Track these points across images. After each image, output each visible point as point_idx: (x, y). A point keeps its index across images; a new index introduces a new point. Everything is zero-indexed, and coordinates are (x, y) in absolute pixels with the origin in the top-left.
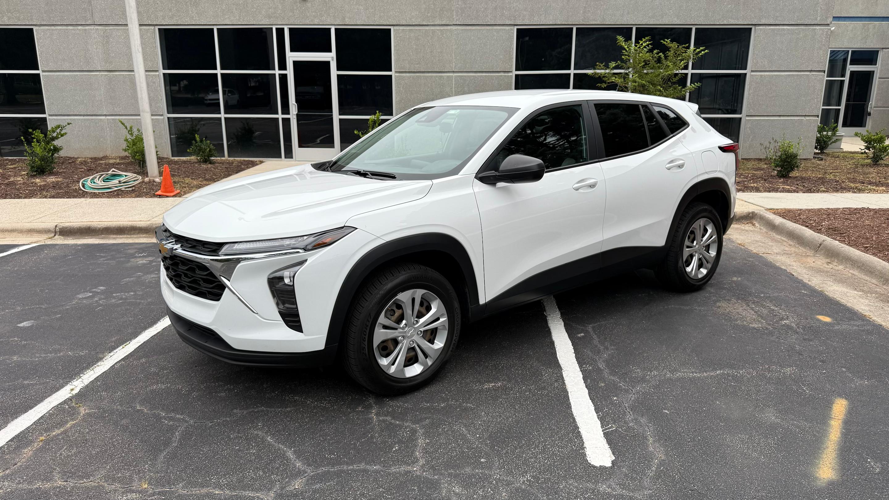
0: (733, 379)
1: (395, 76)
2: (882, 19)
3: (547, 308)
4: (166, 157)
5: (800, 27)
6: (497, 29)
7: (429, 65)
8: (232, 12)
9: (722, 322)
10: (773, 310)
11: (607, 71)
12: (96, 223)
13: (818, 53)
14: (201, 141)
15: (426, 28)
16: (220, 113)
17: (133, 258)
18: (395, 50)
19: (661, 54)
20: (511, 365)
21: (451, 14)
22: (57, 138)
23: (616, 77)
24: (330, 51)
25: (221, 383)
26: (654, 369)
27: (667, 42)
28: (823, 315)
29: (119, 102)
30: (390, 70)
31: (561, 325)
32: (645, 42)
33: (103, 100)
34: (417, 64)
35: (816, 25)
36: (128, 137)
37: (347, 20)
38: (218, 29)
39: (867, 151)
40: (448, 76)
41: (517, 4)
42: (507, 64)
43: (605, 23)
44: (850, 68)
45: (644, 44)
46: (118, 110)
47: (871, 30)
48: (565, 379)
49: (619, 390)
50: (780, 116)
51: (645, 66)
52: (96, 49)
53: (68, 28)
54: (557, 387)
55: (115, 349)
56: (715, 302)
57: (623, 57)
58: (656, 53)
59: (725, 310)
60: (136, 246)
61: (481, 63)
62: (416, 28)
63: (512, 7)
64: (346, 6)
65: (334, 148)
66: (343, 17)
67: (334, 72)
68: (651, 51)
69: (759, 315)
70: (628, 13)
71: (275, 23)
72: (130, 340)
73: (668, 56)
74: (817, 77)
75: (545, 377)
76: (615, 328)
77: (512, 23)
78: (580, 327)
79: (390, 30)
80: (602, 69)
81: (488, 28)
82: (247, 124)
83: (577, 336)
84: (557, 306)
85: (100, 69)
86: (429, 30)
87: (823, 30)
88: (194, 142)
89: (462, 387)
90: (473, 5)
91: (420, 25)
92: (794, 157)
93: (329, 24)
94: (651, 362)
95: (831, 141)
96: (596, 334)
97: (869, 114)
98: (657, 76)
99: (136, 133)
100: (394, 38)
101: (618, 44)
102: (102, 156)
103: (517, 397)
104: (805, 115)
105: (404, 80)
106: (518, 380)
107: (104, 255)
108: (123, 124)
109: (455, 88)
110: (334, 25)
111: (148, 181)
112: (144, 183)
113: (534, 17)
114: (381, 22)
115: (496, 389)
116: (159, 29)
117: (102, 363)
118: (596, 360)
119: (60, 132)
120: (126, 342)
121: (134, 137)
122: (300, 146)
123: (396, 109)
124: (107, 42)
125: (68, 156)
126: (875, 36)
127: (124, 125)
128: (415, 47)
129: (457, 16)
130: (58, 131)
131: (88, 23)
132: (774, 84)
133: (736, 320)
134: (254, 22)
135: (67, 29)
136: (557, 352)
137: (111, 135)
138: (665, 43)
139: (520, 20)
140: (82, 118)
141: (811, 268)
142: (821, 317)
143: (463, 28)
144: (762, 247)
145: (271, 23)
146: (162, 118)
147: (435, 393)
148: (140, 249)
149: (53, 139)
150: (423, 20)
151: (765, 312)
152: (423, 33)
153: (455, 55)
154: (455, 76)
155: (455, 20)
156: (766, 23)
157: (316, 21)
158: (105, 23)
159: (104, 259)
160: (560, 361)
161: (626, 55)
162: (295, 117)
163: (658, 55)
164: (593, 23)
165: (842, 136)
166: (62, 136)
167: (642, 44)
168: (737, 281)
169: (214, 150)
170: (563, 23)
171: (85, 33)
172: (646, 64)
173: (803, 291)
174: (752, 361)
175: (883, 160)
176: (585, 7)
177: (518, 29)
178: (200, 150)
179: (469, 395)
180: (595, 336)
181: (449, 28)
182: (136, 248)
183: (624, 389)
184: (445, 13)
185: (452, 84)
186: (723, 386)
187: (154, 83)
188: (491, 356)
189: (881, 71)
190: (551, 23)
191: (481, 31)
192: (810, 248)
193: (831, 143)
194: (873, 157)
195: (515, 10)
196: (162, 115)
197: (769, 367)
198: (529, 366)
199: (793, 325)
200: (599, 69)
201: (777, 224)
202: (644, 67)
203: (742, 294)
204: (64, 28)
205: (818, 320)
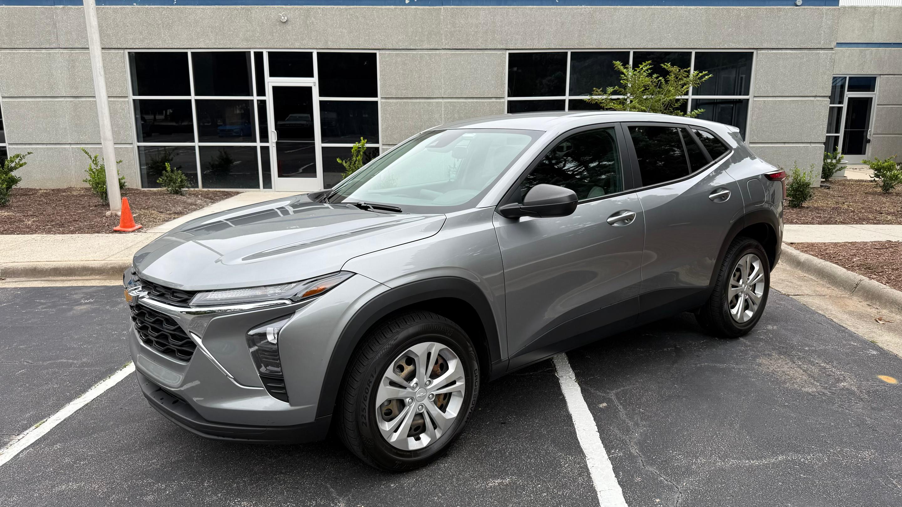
0: (801, 469)
1: (381, 102)
2: (878, 45)
3: (558, 367)
4: (135, 188)
5: (803, 52)
6: (488, 53)
7: (417, 91)
8: (207, 35)
9: (768, 385)
10: (825, 368)
11: (604, 97)
12: (44, 263)
13: (822, 78)
14: (172, 171)
15: (413, 52)
16: (194, 142)
17: (77, 305)
18: (380, 76)
19: (660, 78)
20: (520, 451)
21: (440, 37)
22: (15, 168)
23: (614, 103)
24: (312, 76)
25: (150, 480)
26: (700, 454)
27: (667, 66)
28: (884, 374)
29: (84, 130)
30: (376, 96)
31: (577, 391)
32: (645, 66)
33: (68, 128)
34: (404, 90)
35: (819, 49)
36: (92, 168)
37: (330, 43)
38: (192, 53)
39: (877, 179)
40: (437, 102)
41: (509, 27)
42: (499, 90)
43: (601, 47)
44: (848, 95)
45: (644, 68)
46: (84, 138)
47: (868, 56)
48: (591, 470)
49: (661, 487)
50: (785, 143)
51: (645, 91)
52: (61, 74)
53: (31, 51)
54: (582, 484)
55: (26, 429)
56: (755, 357)
57: (622, 82)
58: (655, 78)
59: (768, 368)
60: (85, 291)
61: (471, 89)
62: (403, 52)
63: (504, 31)
64: (329, 29)
65: (316, 177)
66: (326, 40)
67: (316, 98)
68: (650, 75)
69: (810, 376)
70: (625, 36)
71: (253, 47)
72: (49, 415)
73: (669, 81)
74: (821, 102)
75: (566, 468)
76: (643, 395)
77: (504, 47)
78: (601, 394)
79: (375, 54)
80: (599, 95)
81: (478, 52)
82: (225, 153)
83: (598, 407)
84: (569, 365)
85: (65, 95)
86: (417, 54)
87: (826, 54)
88: (164, 172)
89: (460, 485)
90: (463, 29)
91: (407, 49)
92: (807, 186)
93: (311, 47)
94: (695, 444)
95: (836, 170)
96: (621, 404)
97: (869, 141)
98: (658, 101)
99: (100, 163)
100: (380, 62)
101: (616, 68)
102: (66, 187)
103: (531, 500)
104: (811, 142)
105: (390, 106)
106: (530, 474)
107: (45, 301)
108: (86, 153)
109: (444, 115)
110: (317, 49)
111: (109, 214)
112: (105, 217)
113: (527, 41)
114: (366, 45)
115: (503, 488)
116: (129, 53)
117: (6, 450)
118: (626, 442)
119: (19, 162)
120: (42, 419)
121: (99, 167)
122: (280, 176)
123: (382, 136)
124: (73, 67)
125: (29, 187)
126: (872, 62)
127: (88, 155)
128: (402, 72)
129: (446, 40)
130: (17, 161)
131: (52, 47)
132: (778, 110)
133: (785, 382)
134: (231, 45)
135: (30, 53)
136: (576, 430)
137: (76, 165)
138: (665, 67)
139: (512, 44)
140: (45, 146)
141: (851, 313)
142: (883, 378)
143: (453, 52)
144: (791, 287)
145: (249, 47)
146: (131, 146)
147: (425, 495)
148: (86, 294)
149: (12, 169)
150: (411, 45)
151: (816, 370)
152: (410, 57)
153: (444, 80)
154: (444, 102)
155: (444, 44)
156: (768, 47)
157: (297, 45)
158: (70, 46)
159: (44, 306)
160: (581, 444)
161: (624, 79)
162: (275, 145)
163: (658, 80)
164: (589, 47)
165: (846, 163)
166: (21, 166)
167: (642, 69)
168: (773, 330)
169: (186, 180)
170: (557, 47)
171: (49, 57)
172: (646, 89)
173: (852, 343)
174: (818, 441)
175: (893, 188)
176: (580, 31)
177: (510, 54)
178: (170, 181)
179: (469, 498)
180: (620, 407)
181: (438, 52)
182: (83, 293)
183: (667, 486)
184: (433, 36)
185: (442, 111)
186: (791, 480)
187: (123, 109)
188: (495, 436)
189: (879, 98)
190: (545, 47)
191: (472, 56)
192: (845, 288)
193: (836, 171)
194: (884, 185)
195: (507, 33)
196: (132, 144)
197: (842, 450)
198: (543, 452)
199: (854, 388)
200: (596, 95)
201: (802, 260)
202: (643, 92)
203: (783, 348)
204: (26, 51)
205: (881, 381)
